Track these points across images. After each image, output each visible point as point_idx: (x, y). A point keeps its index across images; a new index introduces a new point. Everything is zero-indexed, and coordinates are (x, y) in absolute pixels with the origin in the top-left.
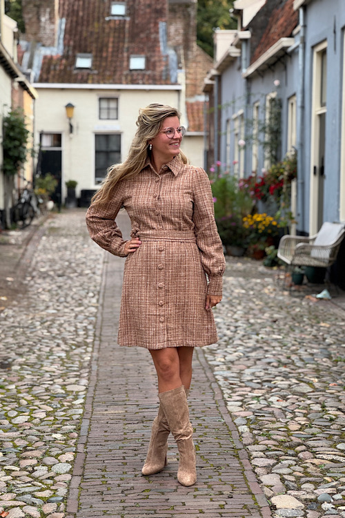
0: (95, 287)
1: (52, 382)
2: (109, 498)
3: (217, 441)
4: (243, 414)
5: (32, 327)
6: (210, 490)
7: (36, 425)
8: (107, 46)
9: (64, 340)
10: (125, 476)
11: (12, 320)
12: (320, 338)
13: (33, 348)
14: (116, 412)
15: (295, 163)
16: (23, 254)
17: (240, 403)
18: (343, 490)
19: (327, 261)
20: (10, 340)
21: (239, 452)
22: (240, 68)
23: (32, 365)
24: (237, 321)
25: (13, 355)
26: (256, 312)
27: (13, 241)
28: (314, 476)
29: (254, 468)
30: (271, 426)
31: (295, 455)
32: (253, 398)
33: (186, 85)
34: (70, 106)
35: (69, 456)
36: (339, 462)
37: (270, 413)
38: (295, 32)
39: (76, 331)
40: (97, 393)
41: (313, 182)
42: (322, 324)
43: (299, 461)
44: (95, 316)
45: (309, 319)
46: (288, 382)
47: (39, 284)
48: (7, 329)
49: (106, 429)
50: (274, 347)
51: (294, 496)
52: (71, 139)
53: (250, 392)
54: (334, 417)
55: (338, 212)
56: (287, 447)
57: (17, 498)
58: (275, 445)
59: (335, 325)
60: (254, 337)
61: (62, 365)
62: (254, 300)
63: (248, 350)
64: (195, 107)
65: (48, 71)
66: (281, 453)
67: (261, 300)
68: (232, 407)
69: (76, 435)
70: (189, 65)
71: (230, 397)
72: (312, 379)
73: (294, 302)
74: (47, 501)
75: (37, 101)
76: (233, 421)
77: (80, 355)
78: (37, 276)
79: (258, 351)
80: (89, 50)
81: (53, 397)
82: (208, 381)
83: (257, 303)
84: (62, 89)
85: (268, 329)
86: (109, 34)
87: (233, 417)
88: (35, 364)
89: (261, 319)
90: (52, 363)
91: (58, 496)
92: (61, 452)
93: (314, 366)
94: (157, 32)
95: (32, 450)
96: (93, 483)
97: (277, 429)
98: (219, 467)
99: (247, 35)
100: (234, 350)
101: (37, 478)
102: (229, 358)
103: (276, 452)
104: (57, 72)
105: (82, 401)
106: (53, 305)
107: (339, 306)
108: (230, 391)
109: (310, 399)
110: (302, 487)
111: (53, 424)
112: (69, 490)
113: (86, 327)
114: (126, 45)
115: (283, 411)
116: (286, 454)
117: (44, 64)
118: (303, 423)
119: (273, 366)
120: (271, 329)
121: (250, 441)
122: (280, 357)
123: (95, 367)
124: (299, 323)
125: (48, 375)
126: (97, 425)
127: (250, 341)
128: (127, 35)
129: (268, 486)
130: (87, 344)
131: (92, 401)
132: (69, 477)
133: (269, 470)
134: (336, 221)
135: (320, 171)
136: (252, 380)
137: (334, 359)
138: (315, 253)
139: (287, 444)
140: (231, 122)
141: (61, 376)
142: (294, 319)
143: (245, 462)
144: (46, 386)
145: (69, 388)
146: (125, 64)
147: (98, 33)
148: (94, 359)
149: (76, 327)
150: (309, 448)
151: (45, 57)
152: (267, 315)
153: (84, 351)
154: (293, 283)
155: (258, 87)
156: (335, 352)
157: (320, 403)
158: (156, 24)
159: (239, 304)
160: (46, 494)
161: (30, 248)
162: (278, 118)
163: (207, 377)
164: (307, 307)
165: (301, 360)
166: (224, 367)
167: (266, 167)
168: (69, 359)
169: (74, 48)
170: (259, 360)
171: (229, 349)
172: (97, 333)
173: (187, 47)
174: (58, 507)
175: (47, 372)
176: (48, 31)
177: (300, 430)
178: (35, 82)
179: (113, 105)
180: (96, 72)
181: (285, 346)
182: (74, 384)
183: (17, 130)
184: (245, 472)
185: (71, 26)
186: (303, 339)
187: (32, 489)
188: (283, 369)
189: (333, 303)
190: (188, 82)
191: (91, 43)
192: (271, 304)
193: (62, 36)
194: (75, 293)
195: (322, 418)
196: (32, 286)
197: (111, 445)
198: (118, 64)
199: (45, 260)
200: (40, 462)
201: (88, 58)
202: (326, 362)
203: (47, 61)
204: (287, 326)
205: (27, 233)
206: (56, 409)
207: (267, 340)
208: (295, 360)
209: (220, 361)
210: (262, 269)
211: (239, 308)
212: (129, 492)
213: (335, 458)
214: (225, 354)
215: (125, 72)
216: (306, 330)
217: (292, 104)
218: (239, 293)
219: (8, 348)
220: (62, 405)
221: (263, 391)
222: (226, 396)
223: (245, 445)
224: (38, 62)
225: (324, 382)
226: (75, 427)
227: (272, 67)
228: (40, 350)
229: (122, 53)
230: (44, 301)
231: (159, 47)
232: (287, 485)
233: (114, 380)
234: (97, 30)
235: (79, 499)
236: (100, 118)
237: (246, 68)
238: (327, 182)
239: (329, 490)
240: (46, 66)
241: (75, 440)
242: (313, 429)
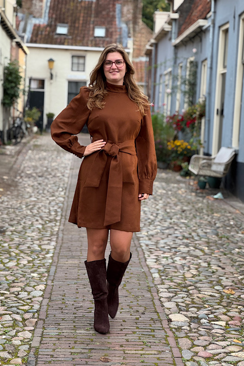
0: (64, 184)
1: (32, 243)
2: (66, 311)
3: (138, 282)
4: (156, 266)
5: (20, 208)
6: (131, 309)
7: (21, 268)
8: (79, 19)
9: (41, 218)
10: (77, 300)
11: (6, 203)
12: (213, 223)
13: (20, 221)
14: (74, 262)
15: (204, 106)
16: (15, 162)
17: (155, 260)
18: (215, 312)
19: (222, 173)
20: (5, 216)
21: (152, 288)
22: (170, 39)
23: (19, 232)
24: (158, 210)
25: (6, 225)
26: (172, 205)
27: (8, 153)
28: (198, 304)
29: (160, 298)
30: (174, 274)
31: (188, 292)
32: (164, 257)
33: (134, 49)
34: (51, 61)
35: (42, 287)
36: (215, 296)
37: (174, 267)
38: (208, 15)
39: (49, 212)
40: (61, 250)
41: (216, 119)
42: (215, 215)
43: (189, 295)
44: (63, 203)
45: (207, 211)
46: (188, 249)
47: (26, 181)
48: (3, 209)
49: (66, 272)
50: (181, 227)
51: (184, 314)
52: (51, 84)
53: (163, 254)
54: (215, 271)
55: (231, 141)
56: (182, 287)
57: (7, 309)
58: (175, 286)
59: (224, 215)
60: (169, 220)
61: (39, 233)
62: (171, 197)
63: (164, 228)
64: (139, 65)
65: (37, 35)
66: (178, 290)
67: (176, 197)
68: (149, 263)
69: (47, 275)
70: (136, 35)
71: (149, 256)
72: (204, 248)
73: (199, 200)
74: (27, 312)
75: (28, 56)
76: (149, 271)
77: (52, 227)
78: (25, 176)
79: (170, 230)
80: (66, 21)
81: (32, 252)
82: (135, 246)
83: (173, 199)
84: (46, 49)
85: (178, 216)
86: (80, 10)
87: (149, 268)
88: (22, 231)
89: (174, 209)
90: (33, 232)
91: (33, 309)
92: (36, 284)
93: (206, 240)
94: (114, 11)
95: (18, 282)
96: (56, 303)
97: (177, 276)
98: (137, 296)
99: (176, 16)
100: (154, 228)
101: (21, 299)
102: (150, 233)
103: (175, 290)
104: (43, 36)
105: (51, 255)
106: (35, 195)
107: (228, 204)
108: (149, 253)
109: (201, 259)
110: (190, 310)
111: (32, 268)
112: (41, 306)
113: (56, 210)
114: (92, 19)
115: (183, 266)
116: (181, 291)
117: (34, 30)
118: (194, 273)
119: (179, 239)
120: (180, 216)
121: (159, 282)
122: (185, 233)
123: (61, 235)
124: (200, 213)
125: (29, 238)
126: (61, 270)
127: (166, 223)
128: (93, 12)
129: (168, 309)
130: (56, 221)
131: (58, 255)
132: (41, 299)
133: (169, 299)
134: (230, 146)
135: (221, 113)
136: (164, 247)
137: (220, 236)
138: (214, 168)
139: (183, 285)
140: (163, 77)
141: (38, 239)
142: (196, 211)
143: (155, 294)
144: (28, 245)
145: (43, 247)
146: (91, 32)
147: (73, 10)
148: (60, 230)
149: (49, 209)
150: (196, 288)
151: (35, 25)
152: (179, 208)
153: (54, 225)
154: (198, 188)
155: (182, 53)
156: (222, 232)
157: (207, 262)
158: (114, 5)
159: (161, 199)
160: (26, 308)
161: (20, 158)
162: (195, 74)
163: (135, 244)
164: (206, 203)
165: (198, 236)
166: (147, 238)
167: (186, 108)
168: (44, 229)
169: (56, 19)
170: (170, 235)
171: (151, 227)
172: (64, 214)
173: (135, 22)
174: (34, 315)
175: (29, 236)
176: (38, 7)
177: (192, 277)
178: (27, 42)
179: (81, 61)
180: (70, 37)
181: (189, 227)
182: (47, 244)
183: (14, 76)
184: (154, 300)
185: (54, 4)
186: (202, 223)
187: (17, 305)
188: (185, 241)
189: (224, 202)
190: (135, 47)
191: (68, 16)
192: (182, 201)
193: (47, 11)
194: (50, 188)
195: (207, 271)
196: (20, 183)
197: (69, 282)
198: (86, 32)
199: (30, 166)
200: (23, 289)
201: (65, 27)
202: (214, 238)
203: (36, 28)
204: (192, 215)
205: (18, 148)
206: (34, 259)
207: (177, 223)
208: (194, 236)
209: (144, 235)
210: (179, 178)
211: (161, 202)
212: (79, 309)
213: (212, 294)
214: (148, 230)
215: (91, 38)
216: (204, 218)
217: (204, 66)
218: (161, 193)
219: (3, 221)
220: (39, 257)
221: (171, 254)
222: (146, 256)
223: (156, 285)
224: (30, 28)
225: (212, 250)
226: (46, 270)
227: (192, 40)
228: (25, 223)
229: (89, 24)
230: (28, 192)
231: (115, 21)
232: (180, 308)
233: (73, 243)
234: (72, 8)
235: (47, 311)
236: (72, 70)
237: (175, 39)
238: (225, 120)
239: (206, 312)
240: (35, 32)
241: (46, 278)
242: (201, 277)
